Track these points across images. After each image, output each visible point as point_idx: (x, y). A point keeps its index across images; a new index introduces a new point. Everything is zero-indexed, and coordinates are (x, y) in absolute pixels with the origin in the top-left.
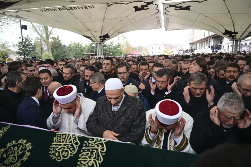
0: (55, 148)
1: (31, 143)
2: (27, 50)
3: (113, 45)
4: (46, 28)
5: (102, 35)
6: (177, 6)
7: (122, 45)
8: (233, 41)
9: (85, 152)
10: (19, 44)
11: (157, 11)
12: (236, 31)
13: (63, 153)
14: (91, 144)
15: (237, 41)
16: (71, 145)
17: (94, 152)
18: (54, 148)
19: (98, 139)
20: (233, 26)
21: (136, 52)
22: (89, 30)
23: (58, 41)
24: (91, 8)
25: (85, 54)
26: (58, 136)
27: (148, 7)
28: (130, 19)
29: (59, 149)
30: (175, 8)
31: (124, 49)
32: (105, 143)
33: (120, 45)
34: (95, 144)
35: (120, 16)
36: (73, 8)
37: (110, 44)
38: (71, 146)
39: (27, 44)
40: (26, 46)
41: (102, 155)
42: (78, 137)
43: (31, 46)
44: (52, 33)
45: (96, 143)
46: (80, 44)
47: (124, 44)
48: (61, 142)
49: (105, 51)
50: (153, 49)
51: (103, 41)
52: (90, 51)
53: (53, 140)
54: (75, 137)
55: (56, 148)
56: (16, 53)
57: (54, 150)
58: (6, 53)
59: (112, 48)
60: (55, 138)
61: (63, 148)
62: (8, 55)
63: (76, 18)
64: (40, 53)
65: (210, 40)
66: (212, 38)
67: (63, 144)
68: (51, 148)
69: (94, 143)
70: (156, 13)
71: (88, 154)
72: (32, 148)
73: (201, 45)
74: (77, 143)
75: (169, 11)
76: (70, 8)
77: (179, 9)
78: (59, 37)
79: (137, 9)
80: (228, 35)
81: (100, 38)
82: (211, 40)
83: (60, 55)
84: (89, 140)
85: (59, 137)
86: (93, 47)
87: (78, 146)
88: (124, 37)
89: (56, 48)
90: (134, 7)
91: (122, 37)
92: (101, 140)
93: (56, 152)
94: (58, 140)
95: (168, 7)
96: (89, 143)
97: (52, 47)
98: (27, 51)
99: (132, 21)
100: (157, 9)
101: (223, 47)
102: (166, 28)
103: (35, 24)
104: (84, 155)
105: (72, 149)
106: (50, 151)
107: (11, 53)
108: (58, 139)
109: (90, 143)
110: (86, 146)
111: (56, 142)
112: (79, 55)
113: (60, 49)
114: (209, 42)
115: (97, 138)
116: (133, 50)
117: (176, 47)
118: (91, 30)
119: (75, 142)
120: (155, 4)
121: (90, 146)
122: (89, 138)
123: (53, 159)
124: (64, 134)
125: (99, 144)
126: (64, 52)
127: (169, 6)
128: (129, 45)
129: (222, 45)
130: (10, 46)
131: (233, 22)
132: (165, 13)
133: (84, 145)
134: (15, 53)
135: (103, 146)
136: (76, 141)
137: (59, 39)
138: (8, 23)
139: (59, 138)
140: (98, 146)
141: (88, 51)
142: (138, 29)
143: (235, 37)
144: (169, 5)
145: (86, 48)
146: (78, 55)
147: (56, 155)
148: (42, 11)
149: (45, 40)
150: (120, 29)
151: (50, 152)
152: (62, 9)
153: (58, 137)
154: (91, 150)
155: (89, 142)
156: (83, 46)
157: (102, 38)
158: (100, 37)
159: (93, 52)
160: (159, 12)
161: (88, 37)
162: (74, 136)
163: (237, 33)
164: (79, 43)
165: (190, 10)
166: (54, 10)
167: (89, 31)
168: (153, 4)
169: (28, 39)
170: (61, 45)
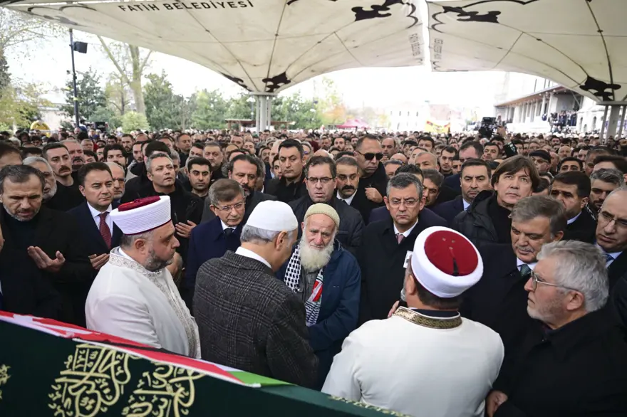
0: (66, 385)
1: (9, 367)
2: (86, 104)
3: (300, 102)
4: (134, 51)
5: (271, 76)
6: (464, 9)
7: (322, 103)
8: (607, 106)
9: (140, 402)
10: (68, 88)
11: (414, 20)
12: (616, 81)
13: (83, 401)
14: (157, 382)
15: (616, 107)
16: (107, 380)
17: (162, 403)
18: (62, 384)
19: (178, 369)
20: (608, 67)
21: (356, 121)
22: (238, 61)
23: (163, 84)
24: (246, 6)
25: (229, 119)
26: (81, 352)
27: (389, 9)
28: (342, 40)
29: (74, 390)
30: (458, 16)
31: (326, 113)
32: (194, 381)
33: (316, 102)
34: (168, 382)
35: (316, 31)
36: (201, 6)
37: (292, 99)
38: (106, 384)
39: (88, 88)
40: (85, 93)
41: (180, 413)
42: (130, 359)
43: (96, 93)
44: (148, 65)
45: (172, 381)
46: (218, 93)
47: (328, 100)
48: (85, 369)
49: (279, 116)
50: (400, 115)
51: (271, 91)
52: (240, 112)
53: (65, 363)
54: (121, 358)
55: (70, 384)
56: (61, 110)
57: (61, 391)
58: (36, 107)
59: (298, 109)
60: (70, 358)
61: (85, 388)
62: (41, 112)
63: (207, 31)
64: (117, 112)
65: (547, 100)
66: (555, 94)
67: (88, 375)
68: (56, 384)
69: (168, 379)
70: (411, 26)
71: (145, 409)
72: (8, 380)
73: (525, 111)
74: (122, 377)
75: (442, 23)
76: (193, 4)
77: (469, 17)
78: (165, 74)
79: (360, 14)
80: (595, 91)
81: (264, 84)
82: (550, 101)
83: (166, 121)
84: (154, 371)
85: (80, 357)
86: (249, 105)
87: (125, 385)
88: (329, 82)
89: (158, 102)
90: (354, 9)
91: (324, 82)
92: (185, 374)
93: (68, 395)
94: (76, 364)
95: (440, 13)
96: (153, 378)
97: (148, 97)
98: (86, 107)
99: (348, 44)
100: (413, 15)
101: (582, 119)
102: (434, 66)
103: (107, 41)
104: (135, 411)
105: (106, 391)
106: (50, 393)
107: (48, 108)
108: (78, 362)
109: (155, 379)
110: (145, 387)
111: (72, 370)
112: (214, 123)
113: (168, 105)
114: (546, 105)
115: (178, 365)
116: (350, 116)
117: (460, 114)
118: (243, 61)
119: (117, 374)
120: (408, 4)
121: (154, 386)
122: (157, 364)
123: (56, 414)
124: (94, 350)
125: (178, 383)
126: (178, 114)
127: (443, 10)
128: (340, 104)
129: (579, 115)
130: (46, 92)
131: (608, 57)
132: (433, 27)
133: (141, 383)
134: (58, 109)
135: (187, 389)
136: (122, 371)
137: (165, 79)
138: (42, 35)
139: (81, 359)
140: (175, 389)
141: (237, 113)
142: (363, 65)
143: (611, 97)
144: (444, 8)
145: (233, 105)
146: (210, 123)
147: (65, 405)
148: (123, 9)
149: (131, 80)
150: (317, 63)
151: (51, 396)
152: (172, 6)
153: (79, 354)
154: (155, 399)
155: (155, 375)
156: (224, 99)
157: (270, 83)
158: (265, 80)
159: (249, 117)
160: (418, 23)
161: (236, 80)
162: (119, 356)
163: (618, 87)
164: (214, 93)
165: (497, 22)
166: (152, 8)
167: (238, 64)
168: (403, 4)
169: (91, 75)
170: (171, 94)
